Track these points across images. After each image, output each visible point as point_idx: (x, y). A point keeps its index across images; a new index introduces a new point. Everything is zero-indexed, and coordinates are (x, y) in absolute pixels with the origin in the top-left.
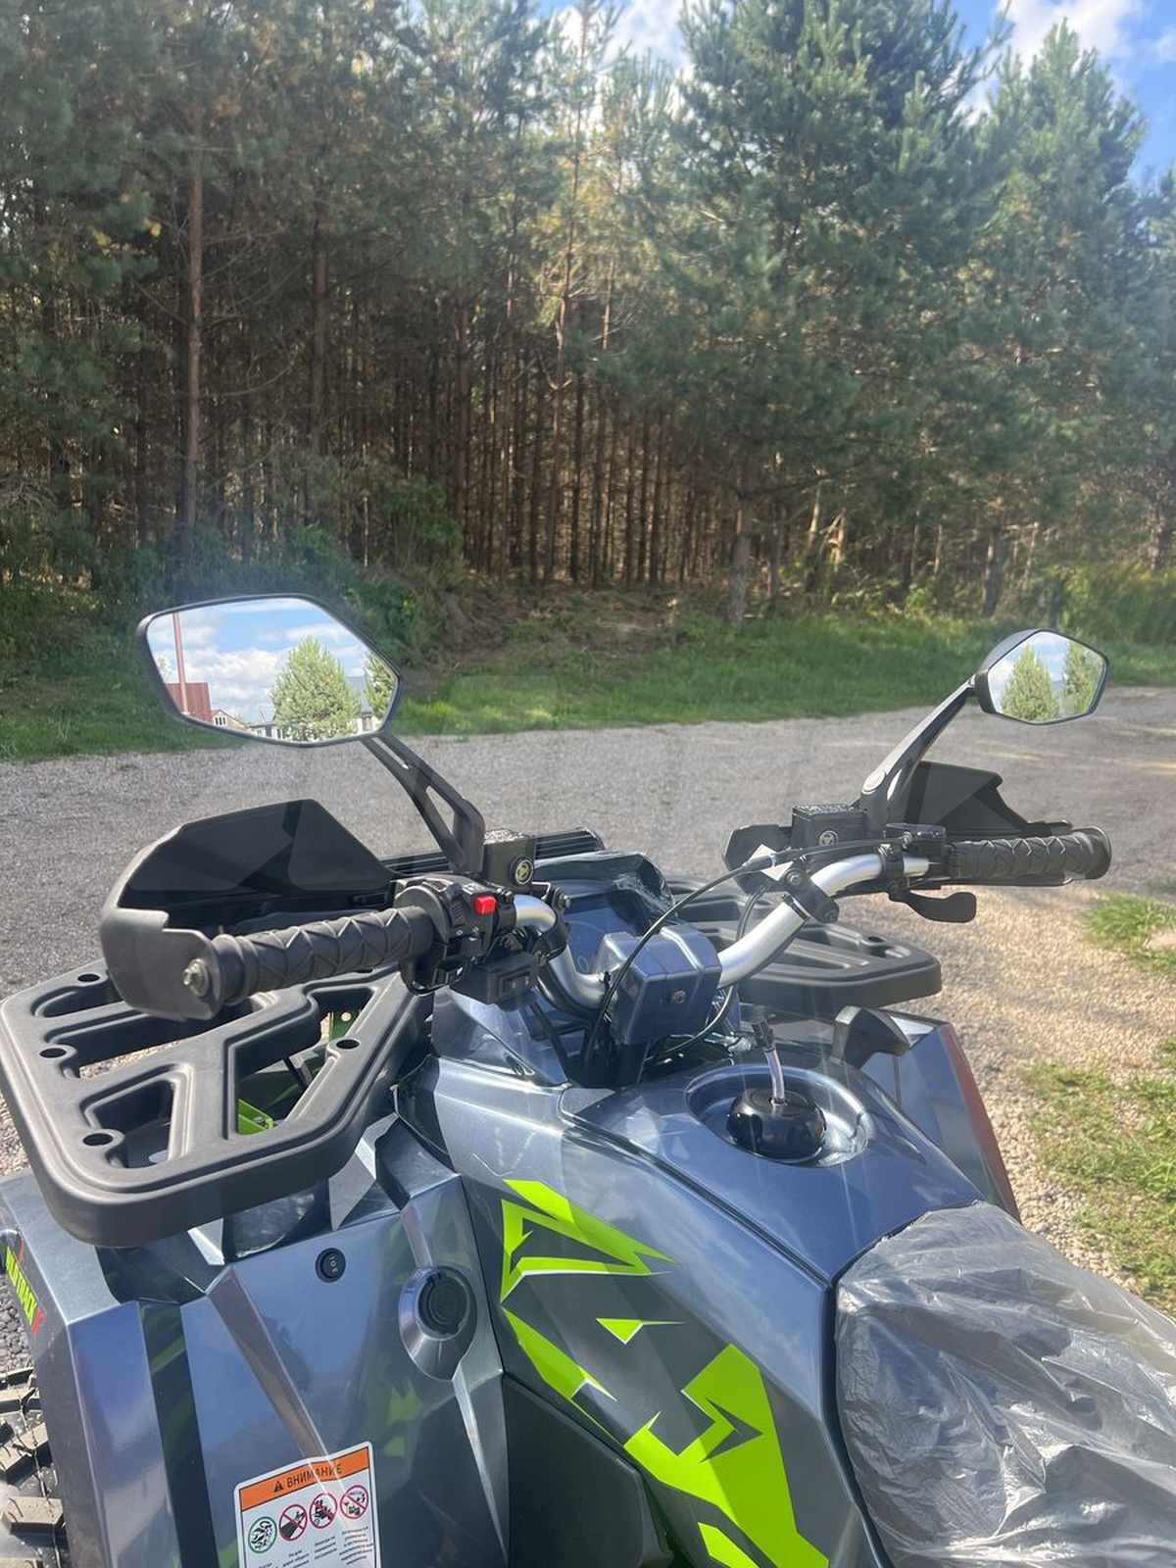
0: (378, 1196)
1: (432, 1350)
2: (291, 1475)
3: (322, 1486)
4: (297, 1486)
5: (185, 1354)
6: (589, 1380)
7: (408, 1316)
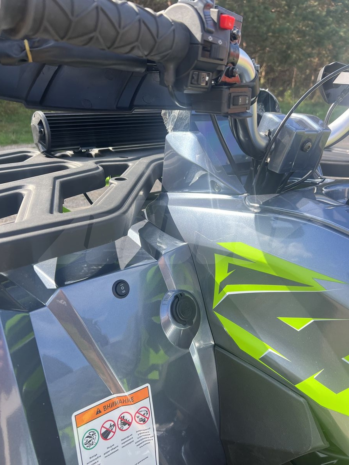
0: (143, 254)
1: (177, 333)
2: (105, 404)
3: (123, 409)
4: (109, 410)
5: (34, 339)
6: (271, 350)
7: (165, 315)
